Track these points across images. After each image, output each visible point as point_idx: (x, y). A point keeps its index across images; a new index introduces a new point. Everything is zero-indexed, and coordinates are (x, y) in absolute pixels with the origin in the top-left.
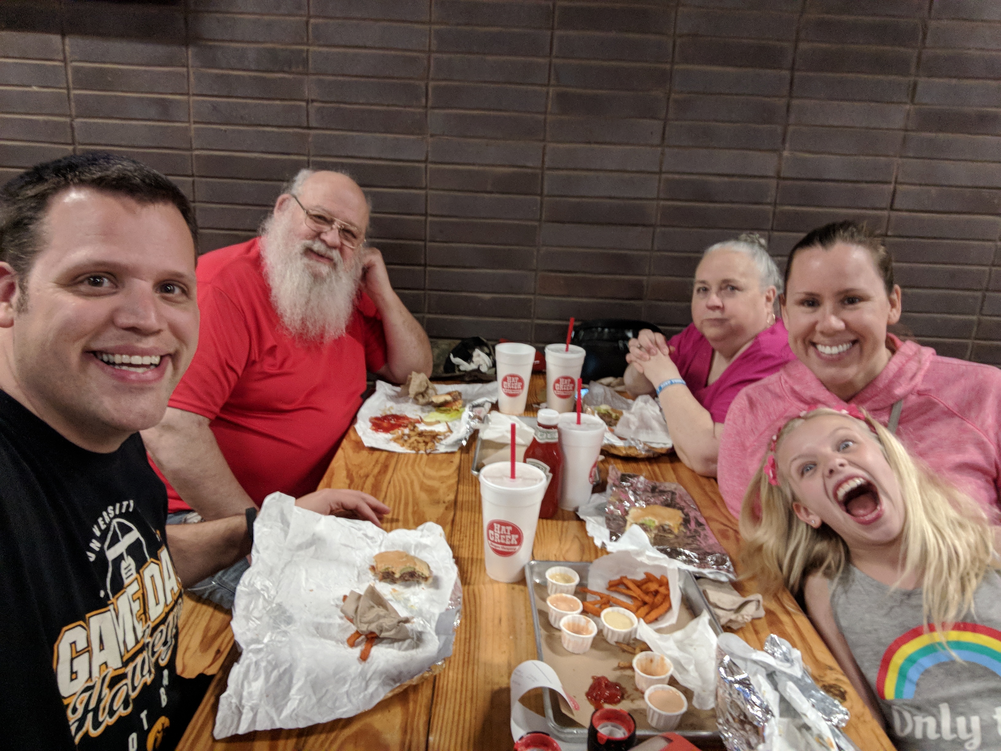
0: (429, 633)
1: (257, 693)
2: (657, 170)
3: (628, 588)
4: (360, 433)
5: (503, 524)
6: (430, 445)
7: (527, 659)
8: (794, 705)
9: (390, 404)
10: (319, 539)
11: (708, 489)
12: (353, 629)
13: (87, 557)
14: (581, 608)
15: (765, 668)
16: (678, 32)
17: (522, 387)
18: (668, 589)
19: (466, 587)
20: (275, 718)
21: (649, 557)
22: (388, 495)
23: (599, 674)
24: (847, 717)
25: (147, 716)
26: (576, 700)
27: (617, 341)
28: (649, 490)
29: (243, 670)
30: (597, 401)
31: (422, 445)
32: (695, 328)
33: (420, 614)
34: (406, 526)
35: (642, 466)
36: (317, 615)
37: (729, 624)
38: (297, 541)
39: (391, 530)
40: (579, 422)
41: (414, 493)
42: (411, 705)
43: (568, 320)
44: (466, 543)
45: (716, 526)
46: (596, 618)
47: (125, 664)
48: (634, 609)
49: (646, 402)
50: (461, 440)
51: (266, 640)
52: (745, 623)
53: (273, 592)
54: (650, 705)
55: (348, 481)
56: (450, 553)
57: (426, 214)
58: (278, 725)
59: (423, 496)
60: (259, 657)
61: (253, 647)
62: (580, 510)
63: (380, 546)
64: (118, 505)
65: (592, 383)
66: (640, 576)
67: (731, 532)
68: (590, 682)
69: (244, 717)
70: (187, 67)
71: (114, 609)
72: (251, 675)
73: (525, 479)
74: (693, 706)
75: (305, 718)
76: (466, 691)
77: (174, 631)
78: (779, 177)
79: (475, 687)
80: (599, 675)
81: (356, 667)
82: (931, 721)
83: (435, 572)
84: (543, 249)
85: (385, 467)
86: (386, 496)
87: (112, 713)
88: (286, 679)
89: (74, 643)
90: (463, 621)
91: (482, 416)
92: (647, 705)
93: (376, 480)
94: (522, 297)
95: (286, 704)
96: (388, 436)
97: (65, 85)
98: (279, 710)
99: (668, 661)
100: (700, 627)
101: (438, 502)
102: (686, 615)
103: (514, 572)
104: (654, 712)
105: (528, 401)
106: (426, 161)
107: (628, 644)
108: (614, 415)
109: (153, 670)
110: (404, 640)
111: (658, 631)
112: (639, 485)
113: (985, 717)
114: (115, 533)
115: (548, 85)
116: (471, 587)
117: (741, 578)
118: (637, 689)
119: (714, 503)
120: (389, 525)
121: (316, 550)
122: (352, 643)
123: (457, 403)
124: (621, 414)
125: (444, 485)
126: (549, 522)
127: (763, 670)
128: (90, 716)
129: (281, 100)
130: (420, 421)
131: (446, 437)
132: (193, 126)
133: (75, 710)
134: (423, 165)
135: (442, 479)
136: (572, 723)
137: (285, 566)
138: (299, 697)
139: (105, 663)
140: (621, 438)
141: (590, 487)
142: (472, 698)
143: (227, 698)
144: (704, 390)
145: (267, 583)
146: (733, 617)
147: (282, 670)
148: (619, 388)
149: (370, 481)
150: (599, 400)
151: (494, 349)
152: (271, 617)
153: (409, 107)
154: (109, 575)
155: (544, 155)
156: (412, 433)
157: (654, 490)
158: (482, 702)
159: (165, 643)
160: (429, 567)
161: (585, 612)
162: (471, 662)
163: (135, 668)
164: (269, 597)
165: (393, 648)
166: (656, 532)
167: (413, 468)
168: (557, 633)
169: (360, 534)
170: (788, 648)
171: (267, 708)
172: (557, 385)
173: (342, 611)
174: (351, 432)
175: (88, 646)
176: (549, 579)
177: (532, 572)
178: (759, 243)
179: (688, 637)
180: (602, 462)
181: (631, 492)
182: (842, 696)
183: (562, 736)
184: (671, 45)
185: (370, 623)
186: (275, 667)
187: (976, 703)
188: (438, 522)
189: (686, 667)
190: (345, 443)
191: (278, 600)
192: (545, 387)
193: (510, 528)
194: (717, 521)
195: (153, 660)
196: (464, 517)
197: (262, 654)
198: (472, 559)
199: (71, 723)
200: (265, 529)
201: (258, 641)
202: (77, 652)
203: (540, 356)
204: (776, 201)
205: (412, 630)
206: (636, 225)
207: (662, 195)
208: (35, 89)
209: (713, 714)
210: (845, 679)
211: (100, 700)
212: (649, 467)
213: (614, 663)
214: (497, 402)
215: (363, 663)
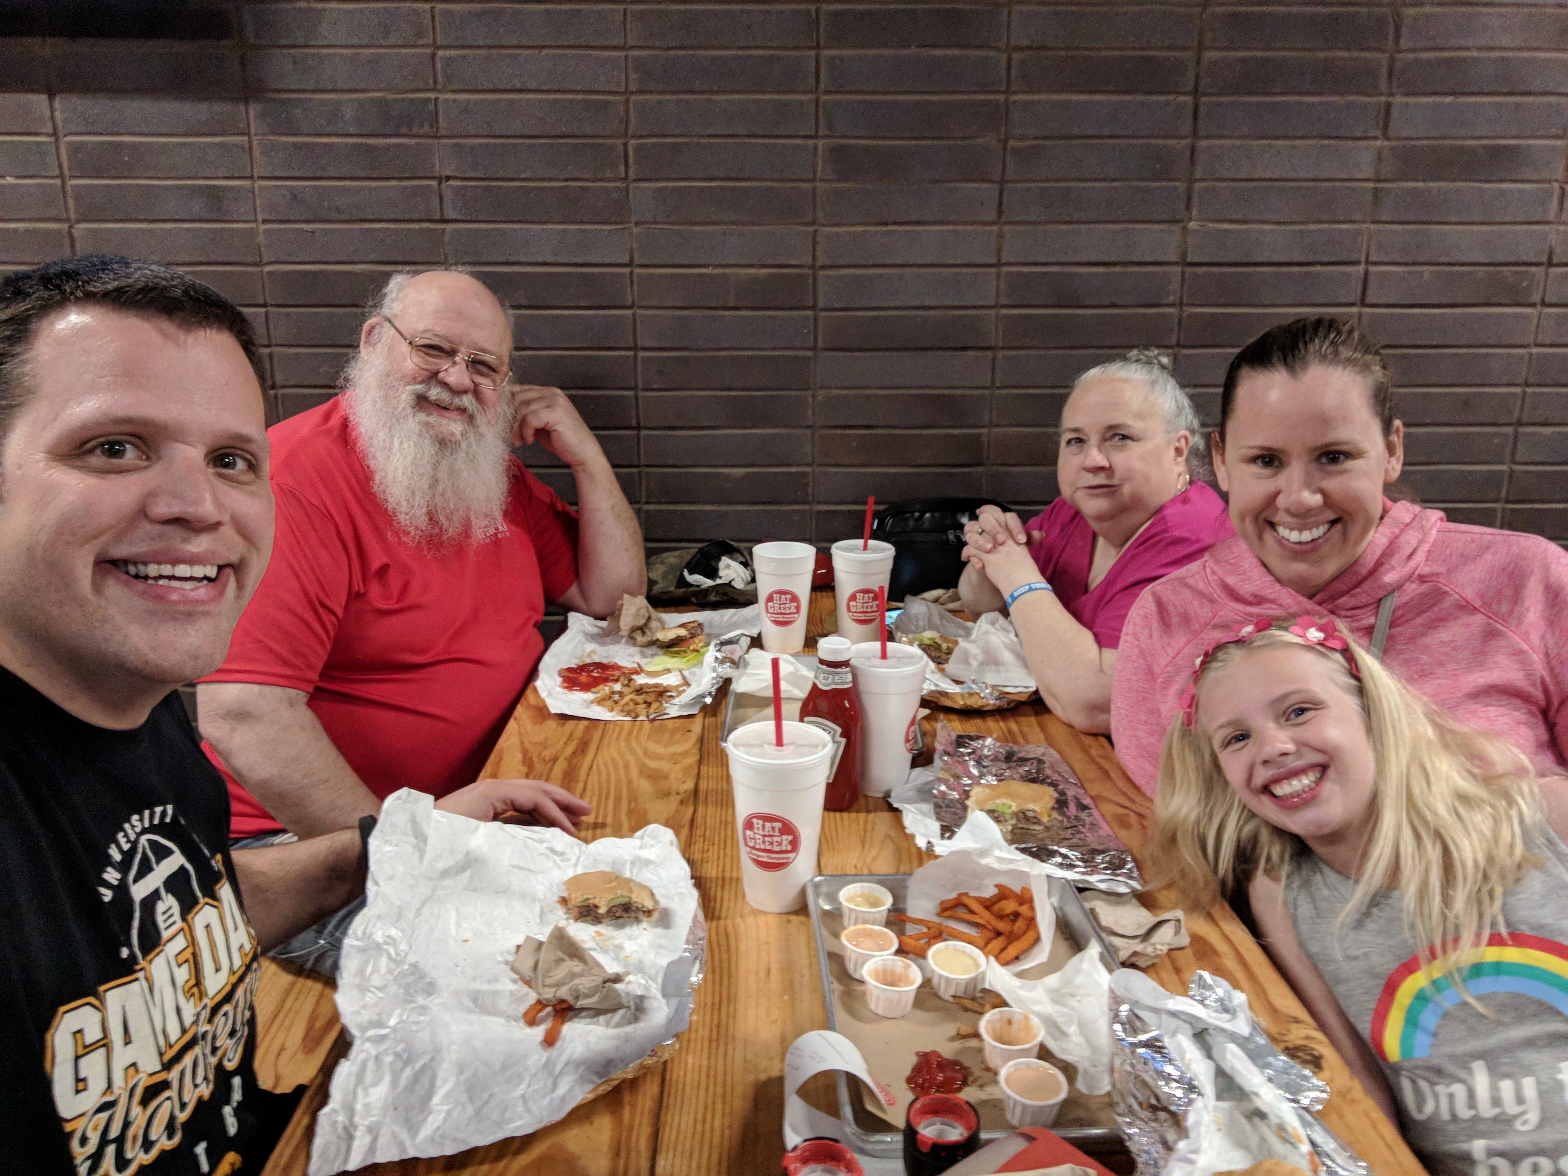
0: (655, 998)
1: (379, 1104)
2: (994, 261)
3: (972, 912)
4: (543, 694)
5: (767, 818)
6: (655, 706)
7: (812, 1029)
8: (1240, 1080)
9: (591, 647)
10: (476, 860)
11: (1094, 752)
12: (532, 997)
13: (101, 895)
14: (895, 946)
15: (1191, 1024)
16: (1013, 42)
17: (798, 608)
18: (1032, 908)
19: (714, 923)
20: (408, 1143)
21: (1000, 859)
22: (589, 787)
23: (927, 1047)
24: (1324, 1095)
25: (208, 1152)
26: (890, 1090)
27: (945, 531)
28: (1002, 757)
29: (355, 1069)
30: (917, 627)
31: (641, 708)
32: (1064, 503)
33: (640, 968)
34: (618, 833)
35: (991, 723)
36: (474, 979)
37: (1133, 959)
38: (441, 865)
39: (594, 839)
40: (884, 656)
41: (630, 782)
42: (626, 1112)
43: (865, 503)
44: (712, 854)
45: (1110, 809)
46: (921, 961)
47: (167, 1066)
48: (981, 942)
49: (993, 623)
50: (703, 696)
51: (392, 1022)
52: (1157, 956)
53: (403, 947)
54: (1009, 1092)
55: (525, 769)
56: (686, 869)
57: (635, 348)
58: (411, 1153)
59: (644, 786)
60: (382, 1048)
61: (371, 1033)
62: (893, 794)
63: (576, 865)
64: (147, 813)
65: (909, 598)
66: (989, 892)
67: (1133, 819)
68: (913, 1060)
69: (356, 1144)
70: (248, 134)
71: (146, 979)
72: (369, 1077)
73: (799, 746)
74: (1078, 1091)
75: (455, 1140)
76: (715, 1085)
77: (248, 1014)
78: (1185, 263)
79: (729, 1079)
80: (927, 1050)
81: (538, 1056)
82: (1459, 1090)
83: (663, 903)
84: (821, 394)
85: (583, 746)
86: (585, 789)
87: (147, 1145)
88: (425, 1080)
89: (80, 1031)
90: (710, 976)
91: (736, 657)
92: (1004, 1092)
93: (569, 764)
94: (793, 470)
95: (424, 1120)
96: (589, 696)
97: (57, 172)
98: (413, 1129)
99: (1035, 1021)
100: (1085, 966)
101: (669, 794)
102: (1063, 947)
103: (788, 897)
104: (1016, 1102)
105: (808, 631)
106: (629, 265)
107: (973, 999)
108: (944, 646)
109: (211, 1077)
110: (614, 1010)
111: (1020, 975)
112: (985, 752)
113: (1544, 1077)
114: (145, 858)
115: (815, 137)
116: (722, 923)
117: (1150, 887)
118: (988, 1069)
119: (1106, 773)
120: (590, 833)
121: (472, 877)
122: (531, 1020)
123: (696, 640)
124: (956, 643)
125: (678, 767)
126: (845, 815)
127: (1188, 1026)
128: (111, 1150)
129: (400, 179)
130: (638, 671)
131: (680, 693)
132: (263, 227)
133: (84, 1141)
134: (626, 270)
135: (674, 759)
136: (884, 1126)
137: (424, 904)
138: (446, 1108)
139: (134, 1065)
140: (958, 682)
141: (908, 757)
142: (724, 1096)
143: (329, 1114)
144: (1084, 598)
145: (393, 932)
146: (1139, 947)
147: (418, 1065)
148: (952, 606)
149: (560, 767)
150: (921, 624)
151: (751, 554)
152: (400, 986)
153: (600, 180)
154: (136, 924)
155: (814, 244)
156: (626, 690)
157: (1009, 757)
158: (739, 1104)
159: (232, 1034)
160: (652, 895)
161: (901, 951)
162: (722, 1039)
163: (182, 1073)
164: (397, 954)
165: (597, 1024)
166: (1014, 822)
167: (627, 741)
168: (859, 988)
169: (542, 847)
170: (1226, 991)
171: (396, 1128)
172: (852, 603)
173: (514, 970)
174: (529, 693)
175: (105, 1037)
176: (845, 904)
177: (817, 895)
178: (1160, 363)
179: (1068, 982)
180: (926, 718)
181: (972, 763)
182: (1316, 1063)
183: (868, 1147)
184: (1004, 65)
185: (558, 985)
186: (408, 1062)
187: (1529, 1056)
188: (667, 824)
189: (1065, 1029)
190: (519, 710)
191: (411, 959)
192: (834, 611)
193: (778, 825)
194: (1110, 801)
195: (213, 1061)
196: (709, 815)
197: (388, 1044)
198: (723, 879)
199: (78, 1161)
200: (388, 848)
201: (380, 1024)
202: (85, 1047)
203: (824, 560)
204: (1181, 298)
205: (628, 994)
206: (965, 349)
207: (1003, 300)
208: (10, 180)
209: (1109, 1102)
210: (1319, 1036)
211: (126, 1125)
212: (1002, 724)
213: (951, 1029)
214: (760, 634)
215: (549, 1050)
